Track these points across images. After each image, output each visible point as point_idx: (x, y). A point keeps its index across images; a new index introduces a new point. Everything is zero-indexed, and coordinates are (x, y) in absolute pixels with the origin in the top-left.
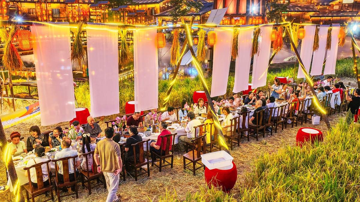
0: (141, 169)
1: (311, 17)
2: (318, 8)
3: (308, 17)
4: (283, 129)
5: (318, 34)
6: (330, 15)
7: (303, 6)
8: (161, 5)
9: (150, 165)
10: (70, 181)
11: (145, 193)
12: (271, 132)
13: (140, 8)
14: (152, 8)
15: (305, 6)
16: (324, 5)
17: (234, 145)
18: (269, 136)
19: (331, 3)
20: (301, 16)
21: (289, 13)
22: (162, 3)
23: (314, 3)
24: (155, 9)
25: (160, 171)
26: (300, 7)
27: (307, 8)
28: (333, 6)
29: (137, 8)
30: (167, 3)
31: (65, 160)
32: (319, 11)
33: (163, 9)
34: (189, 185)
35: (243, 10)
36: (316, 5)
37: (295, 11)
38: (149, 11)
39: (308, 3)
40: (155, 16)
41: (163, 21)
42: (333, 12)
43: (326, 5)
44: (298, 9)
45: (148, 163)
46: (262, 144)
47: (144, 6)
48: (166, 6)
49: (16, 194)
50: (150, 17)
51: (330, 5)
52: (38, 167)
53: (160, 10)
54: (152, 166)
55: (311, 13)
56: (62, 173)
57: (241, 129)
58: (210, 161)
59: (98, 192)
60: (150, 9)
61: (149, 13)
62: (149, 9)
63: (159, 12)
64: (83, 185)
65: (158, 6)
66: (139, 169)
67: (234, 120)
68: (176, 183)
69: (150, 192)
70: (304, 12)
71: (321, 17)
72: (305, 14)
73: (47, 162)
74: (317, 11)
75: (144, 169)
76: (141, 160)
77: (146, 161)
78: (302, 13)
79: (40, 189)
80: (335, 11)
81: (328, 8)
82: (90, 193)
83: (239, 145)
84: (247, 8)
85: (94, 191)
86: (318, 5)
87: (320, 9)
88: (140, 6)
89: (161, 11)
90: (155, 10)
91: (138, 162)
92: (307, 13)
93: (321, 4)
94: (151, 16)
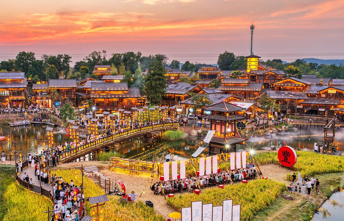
19: (318, 92)
22: (186, 94)
24: (181, 98)
26: (293, 94)
27: (299, 96)
28: (321, 94)
39: (301, 91)
40: (180, 103)
41: (186, 106)
43: (315, 94)
44: (291, 97)
48: (188, 96)
50: (177, 103)
57: (206, 184)
61: (176, 100)
62: (176, 97)
63: (183, 100)
93: (311, 93)
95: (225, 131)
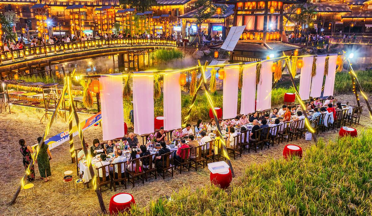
0: (167, 171)
1: (342, 17)
2: (351, 8)
3: (339, 18)
4: (279, 144)
5: (315, 63)
6: (363, 16)
7: (334, 5)
8: (186, 6)
9: (174, 169)
10: (122, 178)
11: (170, 188)
12: (269, 146)
13: (164, 9)
14: (177, 9)
15: (336, 5)
16: (358, 5)
17: (236, 156)
18: (266, 149)
19: (364, 3)
20: (332, 17)
21: (319, 13)
22: (186, 4)
23: (346, 3)
24: (180, 10)
25: (180, 173)
26: (331, 7)
27: (338, 8)
28: (367, 5)
29: (161, 8)
30: (192, 4)
31: (119, 164)
32: (351, 12)
33: (187, 10)
34: (200, 183)
35: (261, 27)
36: (349, 5)
37: (326, 12)
38: (173, 12)
39: (340, 2)
40: (178, 17)
41: (187, 22)
42: (366, 12)
43: (360, 5)
44: (328, 9)
45: (172, 168)
46: (259, 155)
47: (168, 7)
48: (190, 7)
49: (94, 184)
50: (174, 18)
51: (364, 5)
52: (103, 167)
53: (185, 11)
54: (175, 169)
55: (343, 14)
56: (117, 172)
57: (243, 143)
58: (214, 168)
59: (139, 186)
60: (175, 9)
61: (173, 14)
62: (173, 10)
63: (183, 14)
64: (129, 181)
65: (182, 8)
66: (166, 171)
67: (236, 137)
68: (191, 182)
69: (173, 187)
70: (335, 13)
71: (353, 17)
72: (335, 14)
73: (109, 165)
74: (350, 12)
75: (169, 172)
76: (167, 165)
77: (171, 166)
78: (332, 13)
79: (104, 182)
80: (369, 11)
81: (361, 8)
82: (134, 186)
83: (241, 156)
84: (265, 24)
85: (136, 185)
86: (351, 5)
87: (353, 9)
88: (165, 7)
89: (185, 13)
90: (179, 12)
91: (165, 167)
92: (338, 13)
93: (354, 3)
94: (176, 17)
95: (265, 28)
